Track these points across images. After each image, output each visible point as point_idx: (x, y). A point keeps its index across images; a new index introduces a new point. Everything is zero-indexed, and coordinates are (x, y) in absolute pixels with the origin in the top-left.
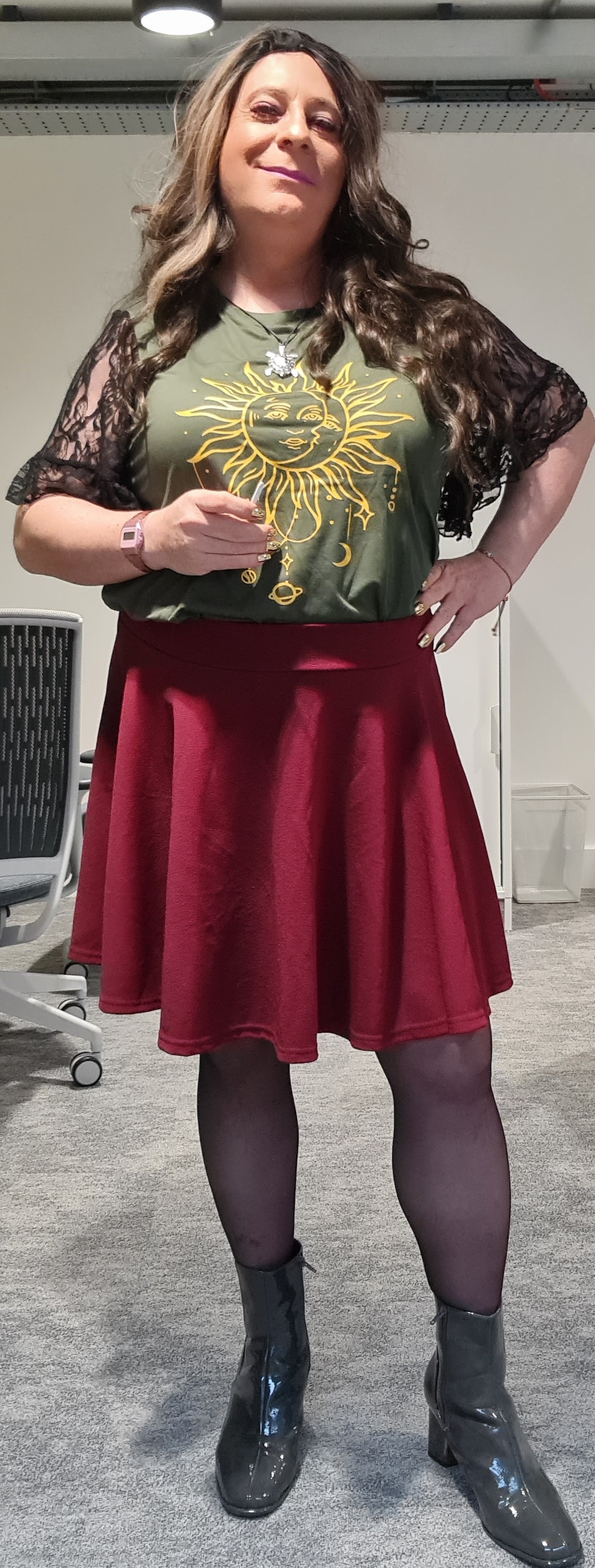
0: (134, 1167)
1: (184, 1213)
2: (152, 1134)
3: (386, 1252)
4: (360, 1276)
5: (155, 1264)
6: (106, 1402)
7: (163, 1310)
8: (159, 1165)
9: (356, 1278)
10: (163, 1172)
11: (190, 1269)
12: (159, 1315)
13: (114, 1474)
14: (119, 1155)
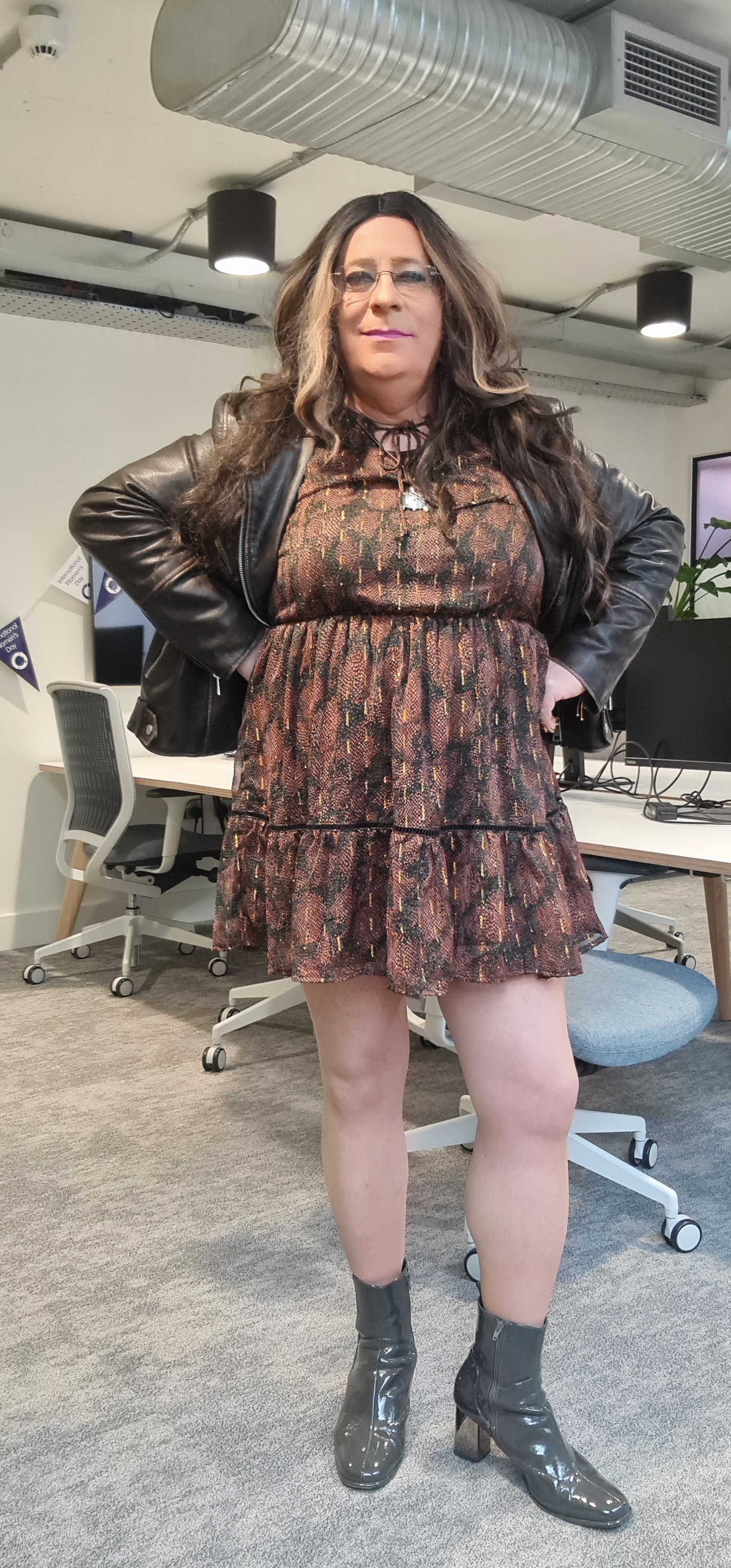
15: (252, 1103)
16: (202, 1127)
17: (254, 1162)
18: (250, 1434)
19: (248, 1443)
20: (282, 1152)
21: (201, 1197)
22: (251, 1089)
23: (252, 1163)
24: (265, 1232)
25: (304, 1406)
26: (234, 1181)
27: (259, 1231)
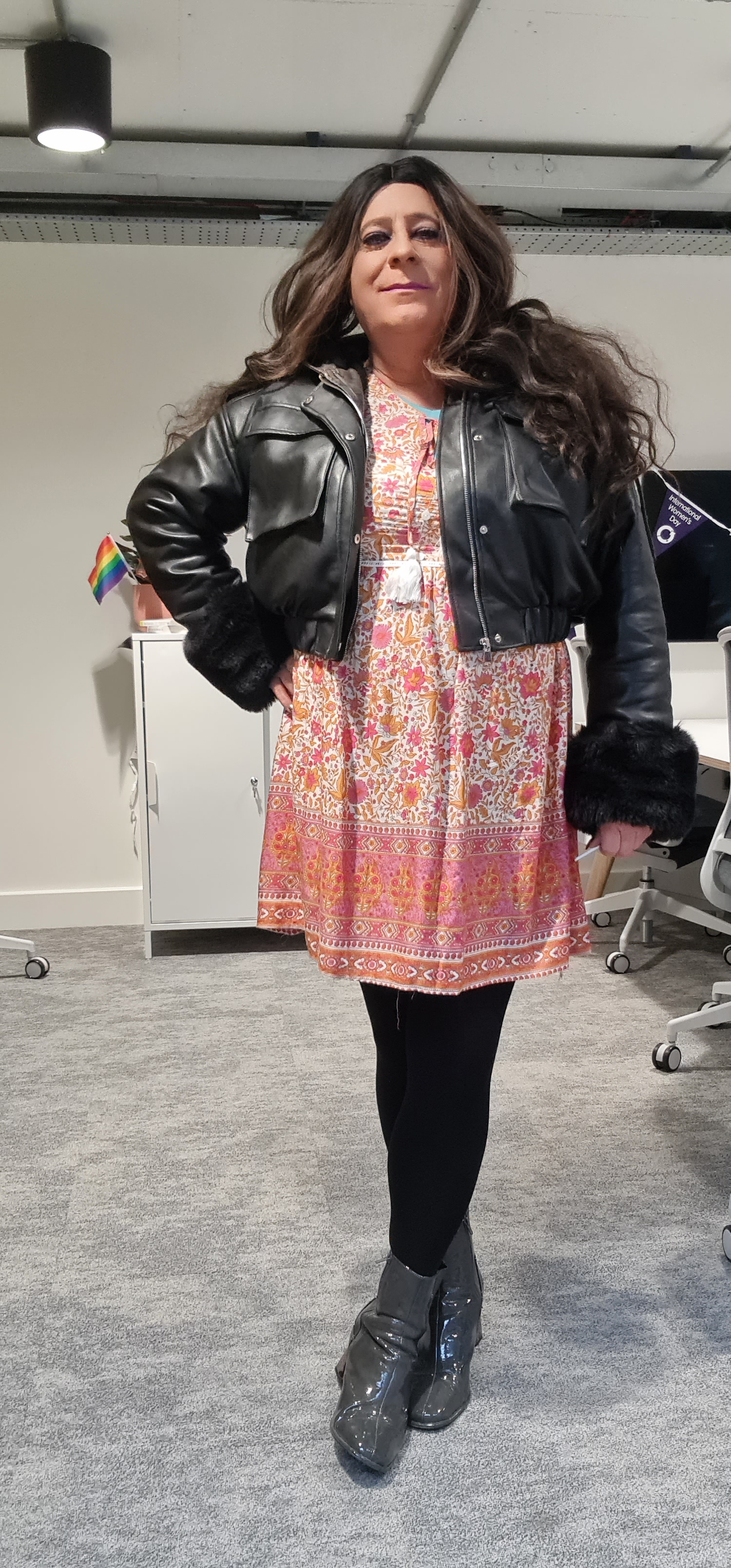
0: (50, 1165)
1: (95, 1202)
2: (67, 1135)
3: (274, 1227)
4: (251, 1248)
5: (71, 1248)
6: (29, 1369)
7: (79, 1287)
8: (73, 1163)
9: (248, 1251)
10: (76, 1168)
11: (102, 1251)
12: (75, 1291)
13: (39, 1431)
14: (38, 1155)
15: (684, 1115)
16: (615, 1130)
17: (649, 1182)
18: (459, 1491)
19: (451, 1501)
20: (686, 1176)
21: (567, 1208)
22: (693, 1098)
23: (644, 1183)
24: (613, 1263)
25: (534, 1477)
26: (612, 1198)
27: (607, 1262)
